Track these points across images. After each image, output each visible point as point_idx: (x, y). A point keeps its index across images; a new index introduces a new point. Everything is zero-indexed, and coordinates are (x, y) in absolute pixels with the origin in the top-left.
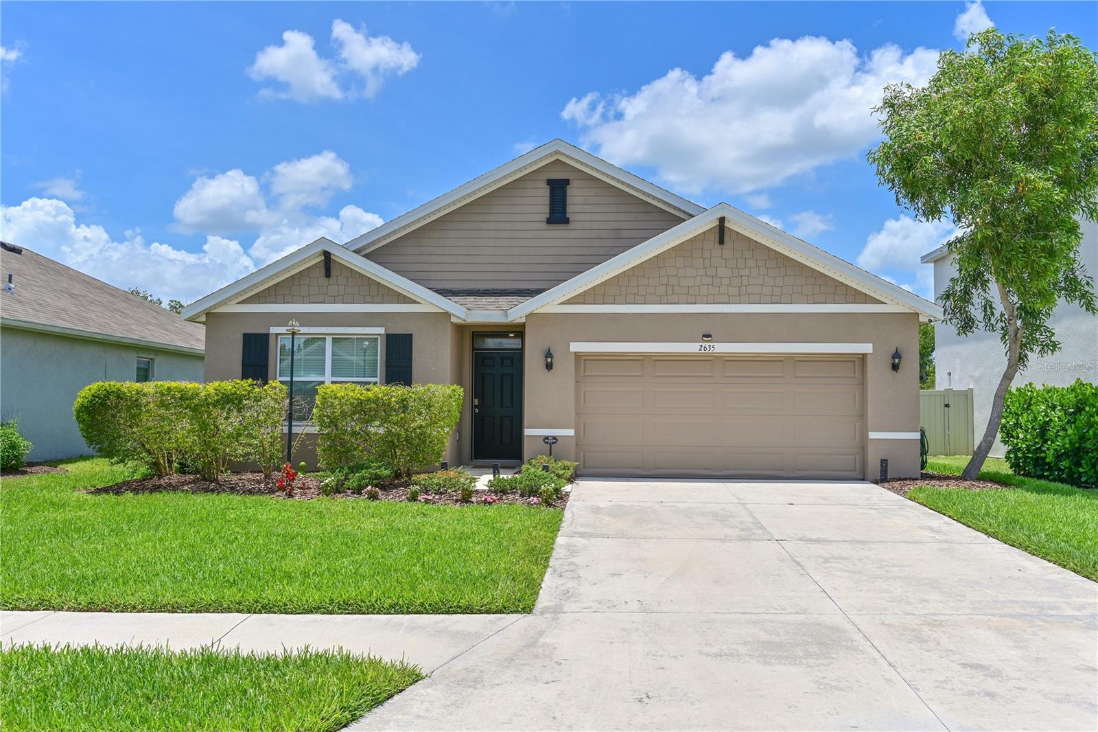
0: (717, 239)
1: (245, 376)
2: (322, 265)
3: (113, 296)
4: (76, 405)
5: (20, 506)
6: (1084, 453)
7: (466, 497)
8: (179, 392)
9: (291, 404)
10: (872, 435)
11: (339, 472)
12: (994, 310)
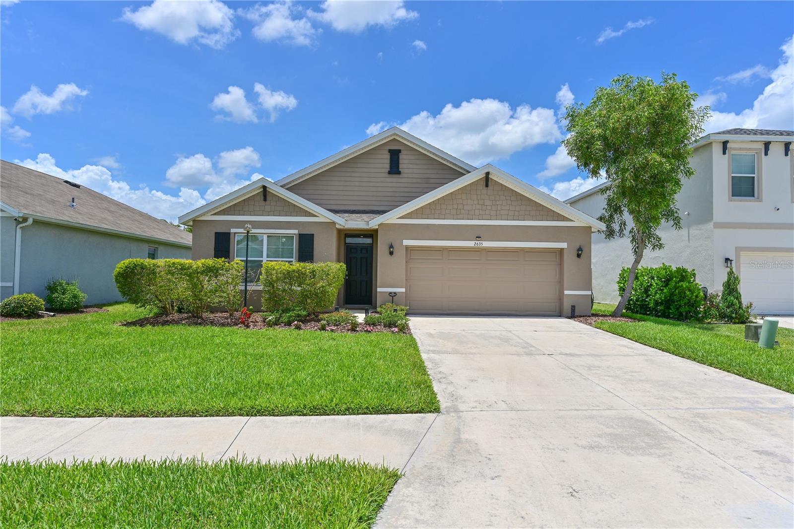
0: (485, 184)
1: (217, 256)
2: (262, 194)
3: (134, 213)
4: (115, 273)
5: (80, 335)
6: (672, 302)
7: (354, 328)
8: (180, 265)
9: (246, 273)
10: (566, 292)
11: (276, 313)
12: (626, 226)
